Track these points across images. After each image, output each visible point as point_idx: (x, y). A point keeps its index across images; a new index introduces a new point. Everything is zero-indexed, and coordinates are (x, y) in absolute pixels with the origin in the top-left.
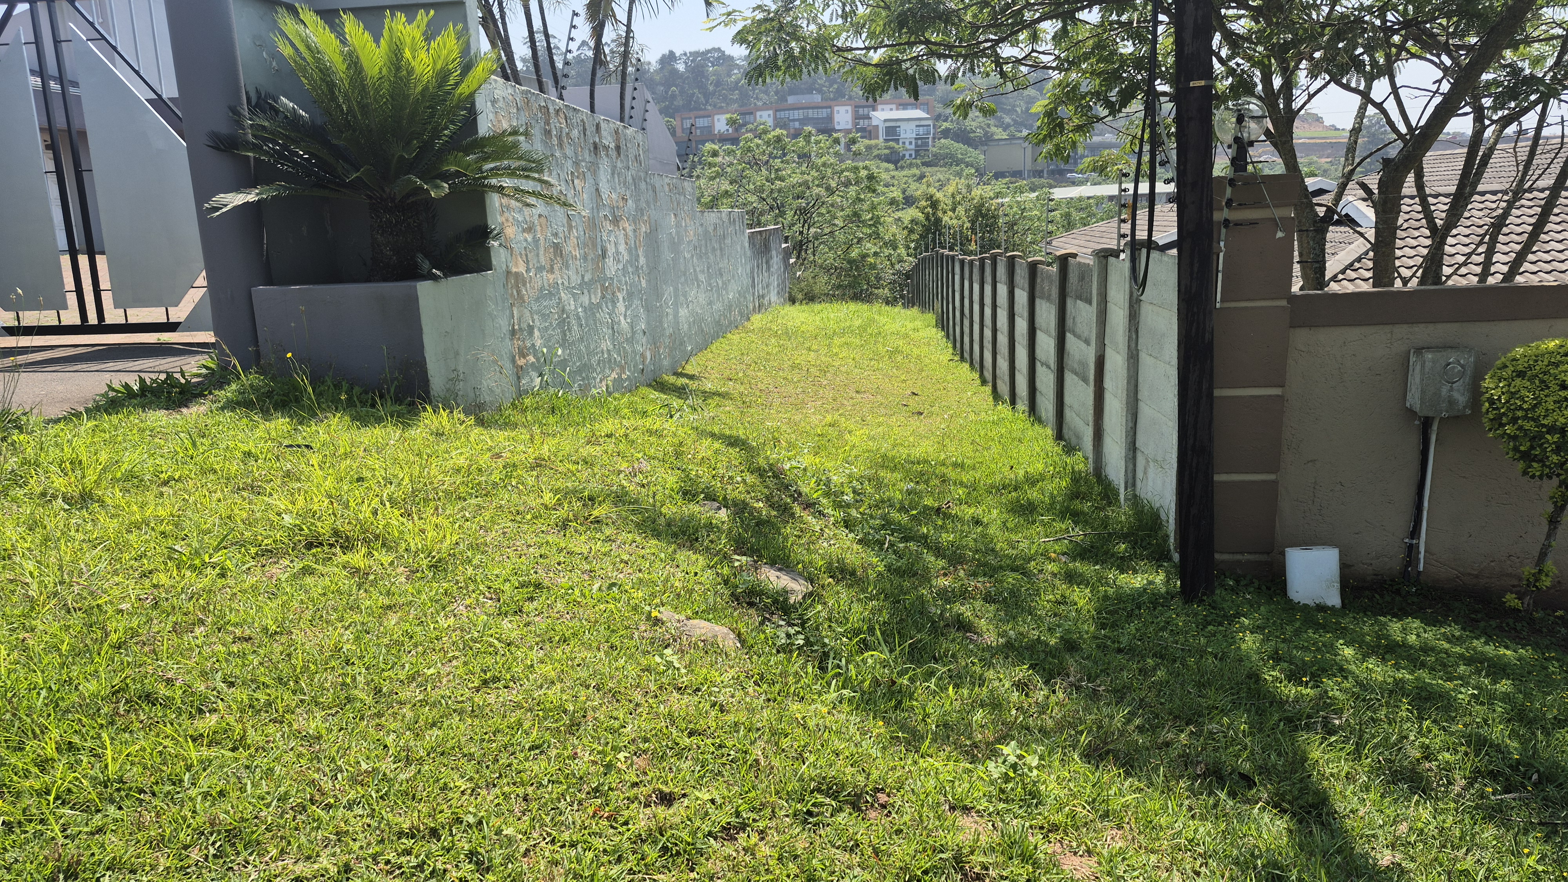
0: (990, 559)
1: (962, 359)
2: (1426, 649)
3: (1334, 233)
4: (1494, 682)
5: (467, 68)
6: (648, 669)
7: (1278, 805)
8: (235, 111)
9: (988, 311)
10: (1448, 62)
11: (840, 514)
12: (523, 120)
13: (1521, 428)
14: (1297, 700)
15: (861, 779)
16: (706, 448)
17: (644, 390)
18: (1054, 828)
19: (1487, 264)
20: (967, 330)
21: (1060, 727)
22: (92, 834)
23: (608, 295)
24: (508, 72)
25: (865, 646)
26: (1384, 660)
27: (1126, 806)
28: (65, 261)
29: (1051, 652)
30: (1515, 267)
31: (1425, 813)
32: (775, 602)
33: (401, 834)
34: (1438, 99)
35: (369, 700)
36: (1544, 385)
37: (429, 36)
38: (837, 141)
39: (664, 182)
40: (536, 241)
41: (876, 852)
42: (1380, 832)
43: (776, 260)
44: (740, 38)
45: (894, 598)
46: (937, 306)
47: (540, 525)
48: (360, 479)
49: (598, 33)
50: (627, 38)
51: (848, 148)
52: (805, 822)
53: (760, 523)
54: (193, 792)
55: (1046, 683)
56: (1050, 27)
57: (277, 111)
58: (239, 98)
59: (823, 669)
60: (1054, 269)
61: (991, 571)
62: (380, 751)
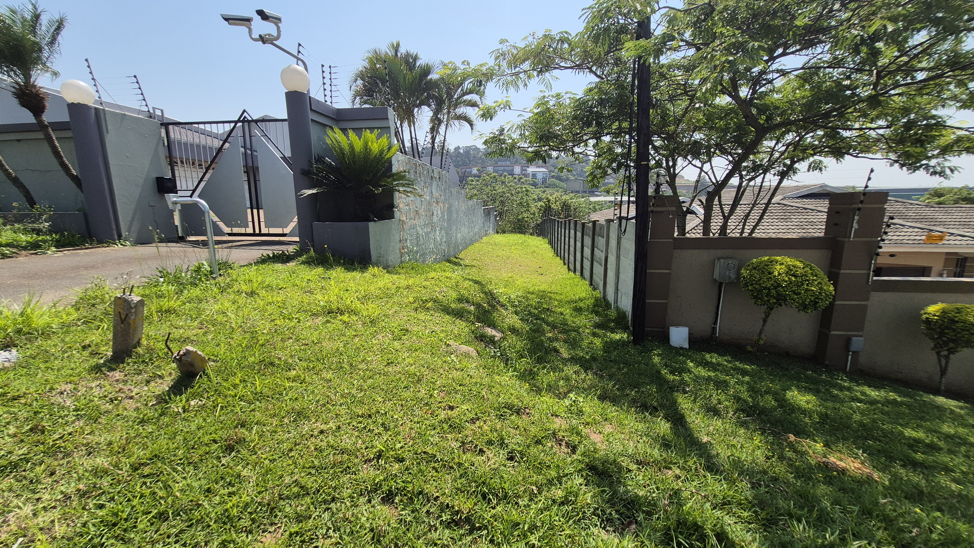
0: (566, 327)
1: (557, 256)
2: (719, 364)
3: (689, 216)
4: (743, 377)
5: (389, 149)
6: (445, 362)
7: (667, 418)
8: (310, 162)
9: (567, 239)
10: (731, 159)
11: (513, 309)
12: (408, 168)
13: (754, 287)
14: (673, 381)
15: (520, 404)
16: (467, 284)
17: (445, 263)
18: (588, 424)
19: (743, 228)
20: (559, 245)
21: (590, 388)
22: (251, 411)
23: (433, 229)
24: (403, 150)
25: (522, 357)
26: (704, 368)
27: (613, 417)
28: (249, 211)
29: (587, 361)
30: (753, 231)
31: (719, 423)
32: (490, 340)
33: (358, 416)
34: (727, 171)
35: (348, 368)
36: (763, 273)
37: (378, 139)
38: (515, 178)
39: (455, 190)
40: (410, 209)
41: (525, 430)
42: (703, 429)
43: (492, 218)
44: (485, 143)
45: (532, 340)
46: (549, 236)
47: (408, 309)
48: (347, 290)
49: (433, 139)
50: (444, 140)
51: (519, 181)
52: (500, 418)
53: (485, 311)
54: (286, 398)
55: (585, 372)
56: (592, 142)
57: (324, 162)
58: (312, 156)
59: (507, 364)
60: (590, 225)
61: (565, 331)
62: (352, 386)
